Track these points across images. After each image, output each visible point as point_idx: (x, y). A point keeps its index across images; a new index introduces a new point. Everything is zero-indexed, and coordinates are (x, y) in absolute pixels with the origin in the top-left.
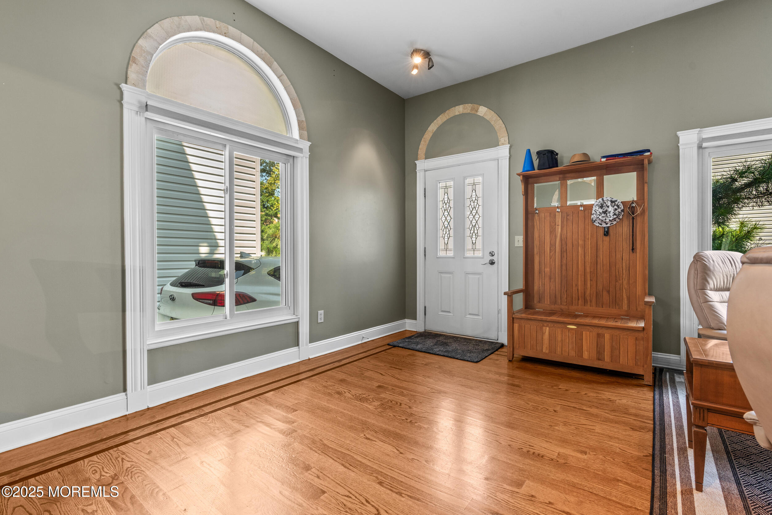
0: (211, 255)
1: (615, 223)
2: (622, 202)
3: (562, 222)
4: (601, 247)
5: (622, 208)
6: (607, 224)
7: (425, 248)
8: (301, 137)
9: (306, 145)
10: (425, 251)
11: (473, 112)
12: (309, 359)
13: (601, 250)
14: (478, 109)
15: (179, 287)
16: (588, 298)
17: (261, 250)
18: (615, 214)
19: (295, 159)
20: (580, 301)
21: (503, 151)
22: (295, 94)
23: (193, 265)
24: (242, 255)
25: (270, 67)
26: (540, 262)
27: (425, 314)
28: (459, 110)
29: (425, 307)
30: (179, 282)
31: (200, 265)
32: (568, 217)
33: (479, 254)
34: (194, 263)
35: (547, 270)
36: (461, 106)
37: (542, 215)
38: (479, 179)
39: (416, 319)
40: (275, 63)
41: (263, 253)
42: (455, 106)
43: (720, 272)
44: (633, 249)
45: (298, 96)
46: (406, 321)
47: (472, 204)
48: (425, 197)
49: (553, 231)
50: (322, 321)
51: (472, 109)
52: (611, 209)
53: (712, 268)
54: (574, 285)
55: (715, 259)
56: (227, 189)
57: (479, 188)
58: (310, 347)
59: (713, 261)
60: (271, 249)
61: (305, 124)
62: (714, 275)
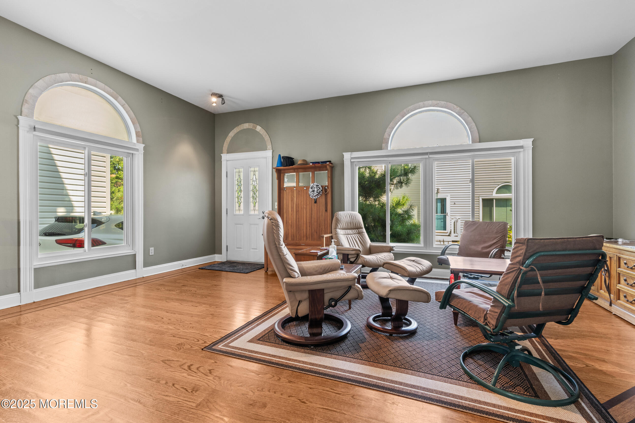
0: (68, 213)
1: (319, 196)
2: (321, 186)
3: (297, 195)
4: (313, 209)
5: (322, 189)
6: (315, 197)
7: (227, 209)
8: (138, 141)
9: (141, 147)
10: (227, 211)
11: (254, 128)
12: (143, 277)
13: (313, 210)
14: (256, 127)
15: (44, 236)
16: (308, 236)
17: (111, 210)
18: (317, 192)
19: (134, 155)
20: (304, 238)
21: (268, 153)
22: (134, 115)
23: (53, 221)
24: (95, 213)
25: (116, 100)
26: (286, 217)
27: (227, 250)
28: (246, 126)
29: (227, 246)
30: (44, 232)
31: (59, 221)
32: (299, 193)
33: (256, 213)
34: (54, 219)
35: (290, 221)
36: (247, 124)
37: (288, 191)
38: (257, 169)
39: (221, 254)
40: (120, 97)
41: (113, 212)
42: (244, 123)
43: (343, 221)
44: (326, 210)
45: (135, 116)
46: (216, 256)
47: (253, 183)
48: (227, 177)
49: (292, 200)
50: (153, 254)
51: (253, 126)
52: (316, 190)
53: (339, 219)
54: (302, 230)
55: (342, 215)
56: (86, 173)
57: (257, 173)
58: (144, 270)
59: (341, 216)
60: (120, 209)
61: (141, 133)
62: (341, 223)
